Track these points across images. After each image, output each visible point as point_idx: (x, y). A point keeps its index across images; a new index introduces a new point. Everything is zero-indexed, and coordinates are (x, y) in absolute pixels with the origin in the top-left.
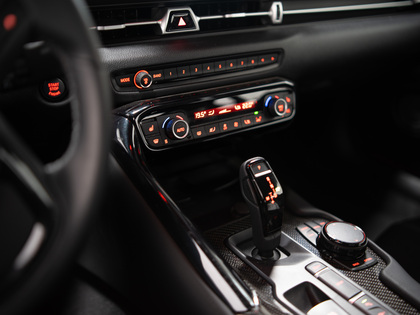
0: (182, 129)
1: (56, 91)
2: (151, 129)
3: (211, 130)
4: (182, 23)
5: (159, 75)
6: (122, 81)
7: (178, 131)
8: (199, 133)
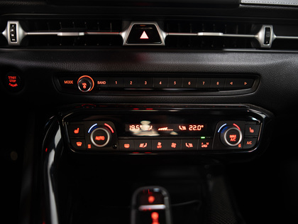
0: (102, 138)
1: (14, 83)
2: (76, 132)
3: (141, 145)
4: (144, 36)
5: (104, 83)
6: (66, 82)
7: (97, 138)
8: (127, 146)
